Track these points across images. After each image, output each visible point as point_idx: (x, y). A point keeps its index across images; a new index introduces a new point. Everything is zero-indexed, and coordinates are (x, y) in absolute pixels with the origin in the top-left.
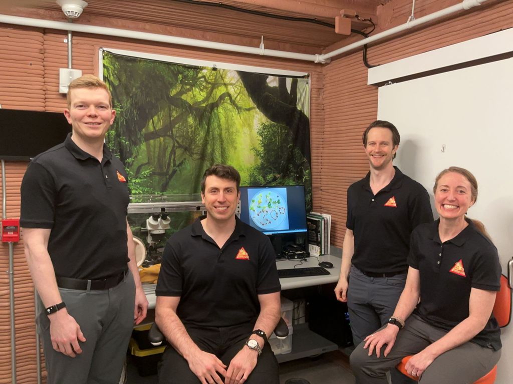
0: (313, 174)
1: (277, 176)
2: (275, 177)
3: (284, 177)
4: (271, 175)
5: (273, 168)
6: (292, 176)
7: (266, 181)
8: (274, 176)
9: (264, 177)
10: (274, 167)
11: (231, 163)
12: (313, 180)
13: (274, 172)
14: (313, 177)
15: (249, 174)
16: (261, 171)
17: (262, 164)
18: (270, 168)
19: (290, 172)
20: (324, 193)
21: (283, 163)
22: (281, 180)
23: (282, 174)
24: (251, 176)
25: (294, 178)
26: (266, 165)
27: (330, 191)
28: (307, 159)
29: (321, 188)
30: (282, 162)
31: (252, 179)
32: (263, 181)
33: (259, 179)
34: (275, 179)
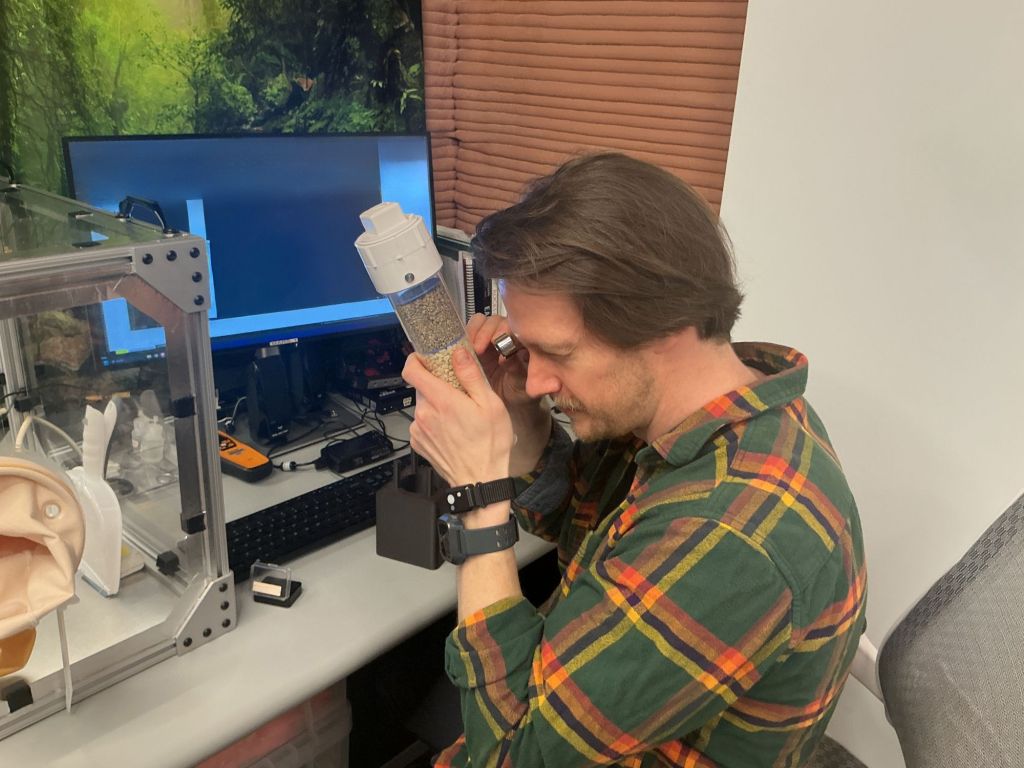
0: (430, 79)
1: (307, 84)
2: (297, 87)
3: (328, 90)
4: (281, 78)
5: (283, 51)
6: (360, 85)
7: (261, 106)
8: (293, 84)
9: (254, 88)
10: (286, 46)
11: (99, 21)
12: (430, 102)
13: (289, 69)
14: (431, 91)
15: (189, 73)
16: (238, 61)
17: (236, 30)
18: (273, 51)
19: (354, 70)
20: (471, 154)
21: (324, 29)
22: (321, 103)
23: (322, 76)
24: (197, 83)
25: (368, 96)
26: (251, 35)
27: (495, 148)
28: (412, 18)
29: (459, 134)
30: (321, 23)
31: (205, 98)
32: (252, 107)
33: (234, 98)
34: (296, 97)
